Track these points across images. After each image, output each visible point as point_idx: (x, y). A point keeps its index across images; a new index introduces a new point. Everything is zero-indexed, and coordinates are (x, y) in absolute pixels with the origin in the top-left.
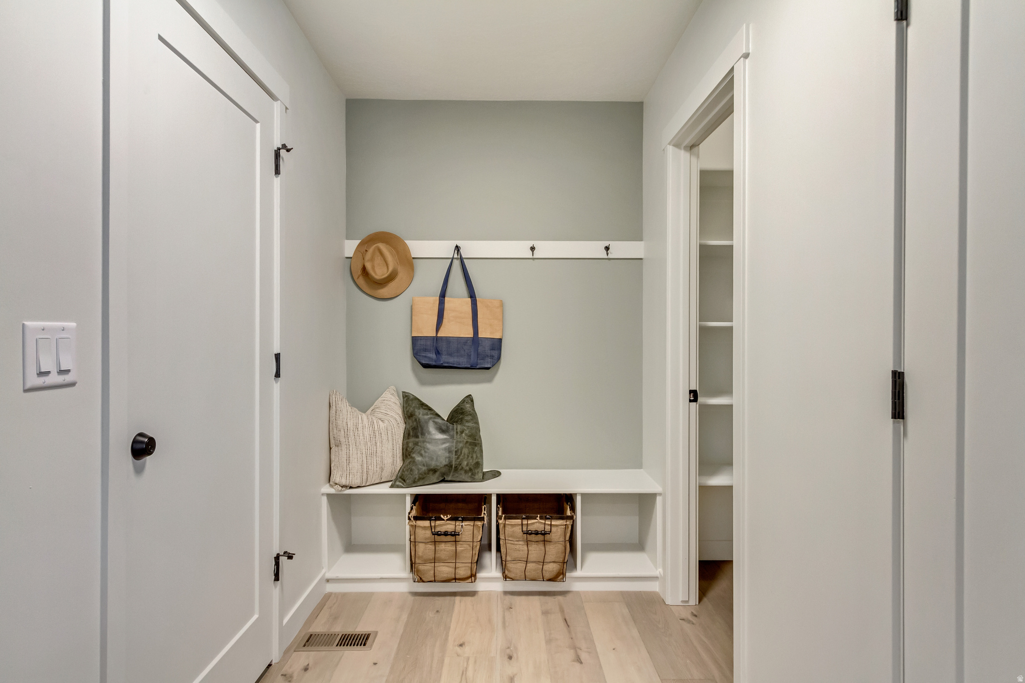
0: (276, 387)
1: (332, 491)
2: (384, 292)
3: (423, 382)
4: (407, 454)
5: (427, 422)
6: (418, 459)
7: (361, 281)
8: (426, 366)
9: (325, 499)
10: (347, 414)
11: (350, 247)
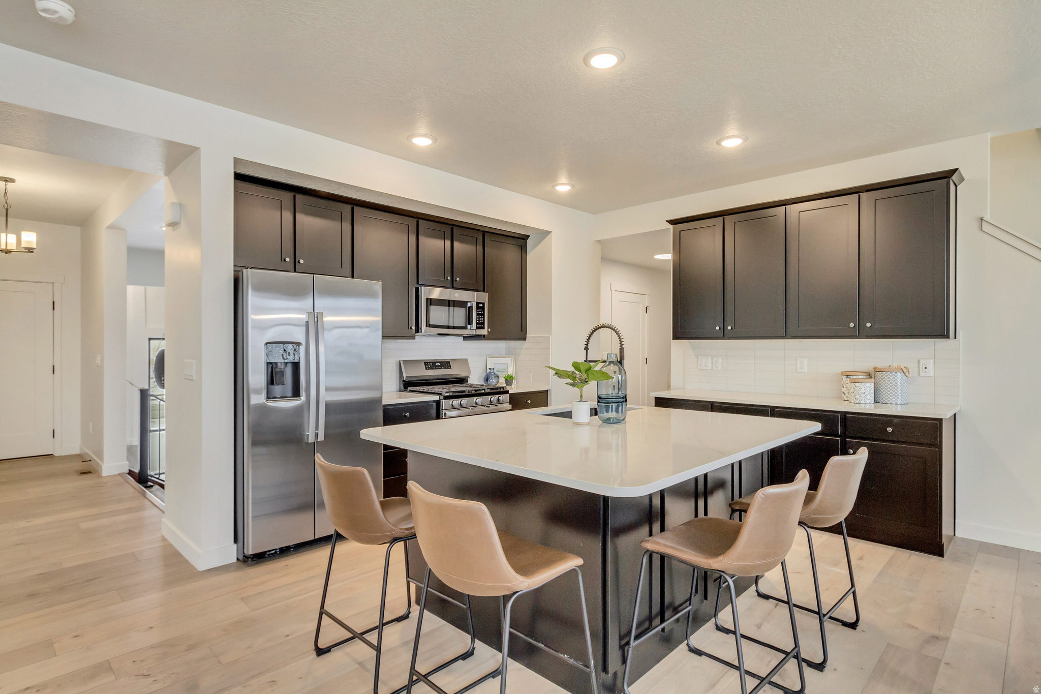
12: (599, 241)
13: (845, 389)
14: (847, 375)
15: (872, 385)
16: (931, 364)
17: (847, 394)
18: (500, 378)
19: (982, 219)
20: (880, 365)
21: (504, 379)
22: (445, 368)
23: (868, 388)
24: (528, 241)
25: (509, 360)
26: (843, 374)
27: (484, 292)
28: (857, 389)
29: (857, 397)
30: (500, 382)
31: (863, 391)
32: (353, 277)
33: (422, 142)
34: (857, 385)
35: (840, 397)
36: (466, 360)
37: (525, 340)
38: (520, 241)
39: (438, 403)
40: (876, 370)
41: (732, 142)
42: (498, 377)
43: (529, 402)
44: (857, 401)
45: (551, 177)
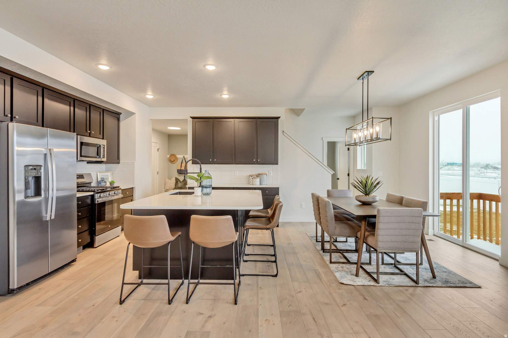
0: (158, 175)
1: (165, 190)
2: (173, 163)
3: (179, 176)
4: (175, 185)
5: (178, 181)
6: (177, 186)
7: (170, 161)
8: (179, 174)
9: (164, 191)
10: (167, 180)
11: (168, 156)
12: (151, 119)
13: (251, 180)
14: (252, 176)
15: (259, 179)
16: (272, 172)
17: (251, 182)
18: (107, 183)
19: (283, 131)
20: (260, 173)
21: (109, 183)
22: (82, 178)
23: (258, 180)
24: (121, 116)
25: (109, 174)
26: (250, 176)
27: (103, 139)
28: (256, 180)
29: (256, 183)
30: (107, 184)
31: (257, 181)
32: (43, 126)
33: (104, 67)
34: (256, 179)
35: (249, 184)
36: (90, 174)
37: (119, 163)
38: (116, 115)
39: (93, 196)
40: (259, 174)
41: (225, 96)
42: (106, 182)
43: (128, 193)
44: (256, 184)
45: (144, 91)
